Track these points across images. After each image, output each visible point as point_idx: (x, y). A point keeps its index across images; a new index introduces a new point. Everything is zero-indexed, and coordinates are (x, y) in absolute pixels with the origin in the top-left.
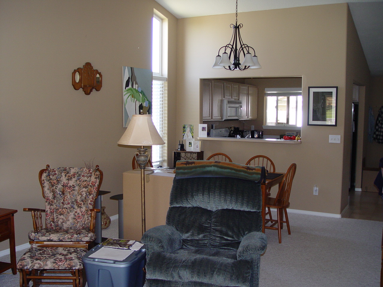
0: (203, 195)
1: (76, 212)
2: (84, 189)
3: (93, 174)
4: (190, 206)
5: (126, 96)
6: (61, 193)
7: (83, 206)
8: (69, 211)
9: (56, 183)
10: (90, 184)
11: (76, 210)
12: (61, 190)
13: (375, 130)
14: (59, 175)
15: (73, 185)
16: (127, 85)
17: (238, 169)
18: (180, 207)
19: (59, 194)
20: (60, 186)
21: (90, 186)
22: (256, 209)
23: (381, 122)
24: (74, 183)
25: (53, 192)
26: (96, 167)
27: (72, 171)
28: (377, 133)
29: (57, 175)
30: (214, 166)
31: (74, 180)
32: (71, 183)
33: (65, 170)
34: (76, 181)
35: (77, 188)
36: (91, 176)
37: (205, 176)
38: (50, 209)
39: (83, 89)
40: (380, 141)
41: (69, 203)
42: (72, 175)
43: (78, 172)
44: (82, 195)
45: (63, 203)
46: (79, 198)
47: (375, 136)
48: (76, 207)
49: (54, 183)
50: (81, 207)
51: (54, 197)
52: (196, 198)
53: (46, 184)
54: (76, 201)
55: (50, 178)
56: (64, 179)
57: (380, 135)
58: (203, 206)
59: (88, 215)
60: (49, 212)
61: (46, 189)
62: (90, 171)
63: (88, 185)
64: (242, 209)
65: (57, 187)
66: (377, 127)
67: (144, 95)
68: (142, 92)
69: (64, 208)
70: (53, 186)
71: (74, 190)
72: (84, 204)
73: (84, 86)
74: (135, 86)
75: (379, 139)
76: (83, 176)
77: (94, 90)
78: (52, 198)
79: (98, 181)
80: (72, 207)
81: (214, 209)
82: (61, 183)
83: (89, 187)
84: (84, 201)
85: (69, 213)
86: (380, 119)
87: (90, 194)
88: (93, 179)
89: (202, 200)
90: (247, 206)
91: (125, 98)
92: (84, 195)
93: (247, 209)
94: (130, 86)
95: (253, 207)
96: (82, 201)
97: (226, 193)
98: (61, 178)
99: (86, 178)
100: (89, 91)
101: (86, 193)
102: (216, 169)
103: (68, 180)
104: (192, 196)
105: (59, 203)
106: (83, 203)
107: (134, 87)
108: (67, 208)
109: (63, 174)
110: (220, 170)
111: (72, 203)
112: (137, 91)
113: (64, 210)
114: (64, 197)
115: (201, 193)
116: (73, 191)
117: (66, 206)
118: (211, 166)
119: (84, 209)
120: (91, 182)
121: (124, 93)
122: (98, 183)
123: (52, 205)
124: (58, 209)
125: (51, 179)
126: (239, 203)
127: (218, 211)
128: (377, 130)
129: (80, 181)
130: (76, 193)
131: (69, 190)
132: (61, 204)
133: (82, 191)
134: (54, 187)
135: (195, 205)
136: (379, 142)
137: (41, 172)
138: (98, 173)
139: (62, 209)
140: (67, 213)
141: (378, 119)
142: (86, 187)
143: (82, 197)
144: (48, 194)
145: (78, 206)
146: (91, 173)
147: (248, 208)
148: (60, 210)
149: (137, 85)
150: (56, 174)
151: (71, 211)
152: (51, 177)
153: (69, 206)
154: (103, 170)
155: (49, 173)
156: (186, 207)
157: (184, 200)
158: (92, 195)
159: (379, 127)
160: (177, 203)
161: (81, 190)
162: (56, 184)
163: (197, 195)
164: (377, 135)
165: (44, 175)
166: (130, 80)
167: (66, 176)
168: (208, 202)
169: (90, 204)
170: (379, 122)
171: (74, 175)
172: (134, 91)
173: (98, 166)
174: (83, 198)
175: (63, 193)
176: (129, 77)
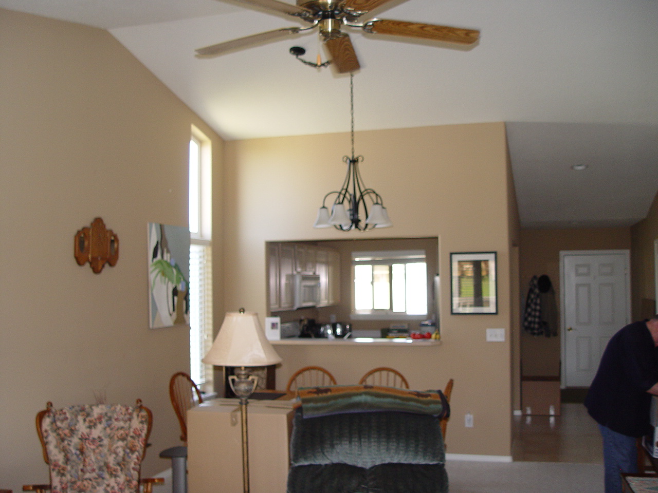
0: (350, 442)
1: (108, 485)
2: (120, 443)
3: (135, 415)
4: (327, 462)
5: (154, 275)
6: (78, 452)
7: (119, 473)
8: (95, 484)
9: (69, 435)
10: (132, 434)
11: (107, 480)
12: (79, 447)
13: (526, 315)
14: (72, 419)
15: (99, 437)
16: (155, 255)
17: (405, 396)
18: (311, 465)
19: (76, 454)
20: (75, 440)
21: (132, 437)
22: (437, 460)
23: (534, 301)
24: (101, 432)
25: (64, 450)
26: (137, 402)
27: (97, 411)
28: (530, 319)
29: (69, 421)
30: (366, 394)
31: (100, 427)
32: (96, 433)
33: (83, 410)
34: (105, 429)
35: (106, 442)
36: (130, 420)
37: (352, 411)
38: (61, 483)
39: (91, 263)
40: (536, 331)
41: (93, 470)
42: (96, 419)
43: (106, 414)
44: (116, 454)
45: (82, 470)
46: (111, 460)
47: (526, 324)
48: (107, 476)
49: (65, 435)
50: (116, 476)
51: (67, 460)
52: (338, 448)
53: (52, 439)
54: (107, 465)
55: (56, 425)
56: (82, 427)
57: (534, 322)
58: (349, 461)
59: (132, 489)
60: (59, 488)
61: (51, 448)
62: (127, 409)
63: (127, 435)
64: (414, 462)
65: (71, 441)
66: (529, 310)
67: (179, 271)
68: (176, 266)
69: (86, 479)
70: (63, 440)
71: (101, 446)
72: (122, 470)
73: (93, 258)
74: (167, 257)
75: (533, 329)
76: (117, 420)
77: (107, 265)
78: (63, 463)
79: (146, 426)
80: (100, 476)
81: (368, 466)
82: (77, 435)
83: (129, 438)
84: (122, 464)
85: (95, 488)
86: (532, 296)
87: (132, 451)
88: (136, 423)
89: (348, 452)
90: (424, 456)
91: (152, 277)
92: (121, 454)
93: (422, 461)
94: (159, 256)
95: (434, 457)
96: (119, 464)
97: (388, 438)
98: (76, 424)
99: (122, 424)
100: (100, 268)
101: (124, 451)
102: (368, 399)
103: (90, 427)
104: (332, 446)
105: (77, 472)
106: (119, 468)
107: (165, 258)
108: (90, 480)
109: (80, 418)
110: (376, 400)
111: (100, 469)
112: (169, 265)
113: (85, 483)
114: (84, 460)
115: (347, 441)
116: (101, 448)
117: (87, 475)
118: (360, 394)
119: (122, 479)
120: (132, 430)
121: (151, 269)
122: (145, 432)
123: (63, 475)
124: (74, 483)
125: (59, 428)
126: (410, 453)
127: (375, 468)
128: (530, 315)
129: (112, 429)
130: (105, 450)
131: (93, 447)
132: (80, 473)
133: (117, 447)
134: (66, 442)
135: (335, 461)
136: (534, 334)
137: (41, 416)
138: (144, 413)
139: (83, 481)
140: (92, 487)
141: (529, 297)
142: (123, 439)
143: (118, 458)
144: (56, 455)
145: (111, 475)
146: (131, 414)
147: (425, 459)
148: (79, 483)
149: (169, 255)
150: (66, 418)
151: (98, 484)
152: (59, 424)
153: (94, 475)
154: (150, 408)
155: (54, 416)
156: (320, 465)
157: (318, 454)
158: (137, 453)
159: (532, 310)
160: (306, 459)
161: (115, 446)
162: (69, 437)
163: (341, 444)
164: (530, 323)
165: (47, 422)
166: (159, 246)
167: (85, 420)
168: (360, 455)
169: (134, 469)
170: (532, 300)
171: (100, 419)
172: (165, 265)
173: (140, 401)
174: (120, 459)
175: (82, 451)
176: (158, 243)
